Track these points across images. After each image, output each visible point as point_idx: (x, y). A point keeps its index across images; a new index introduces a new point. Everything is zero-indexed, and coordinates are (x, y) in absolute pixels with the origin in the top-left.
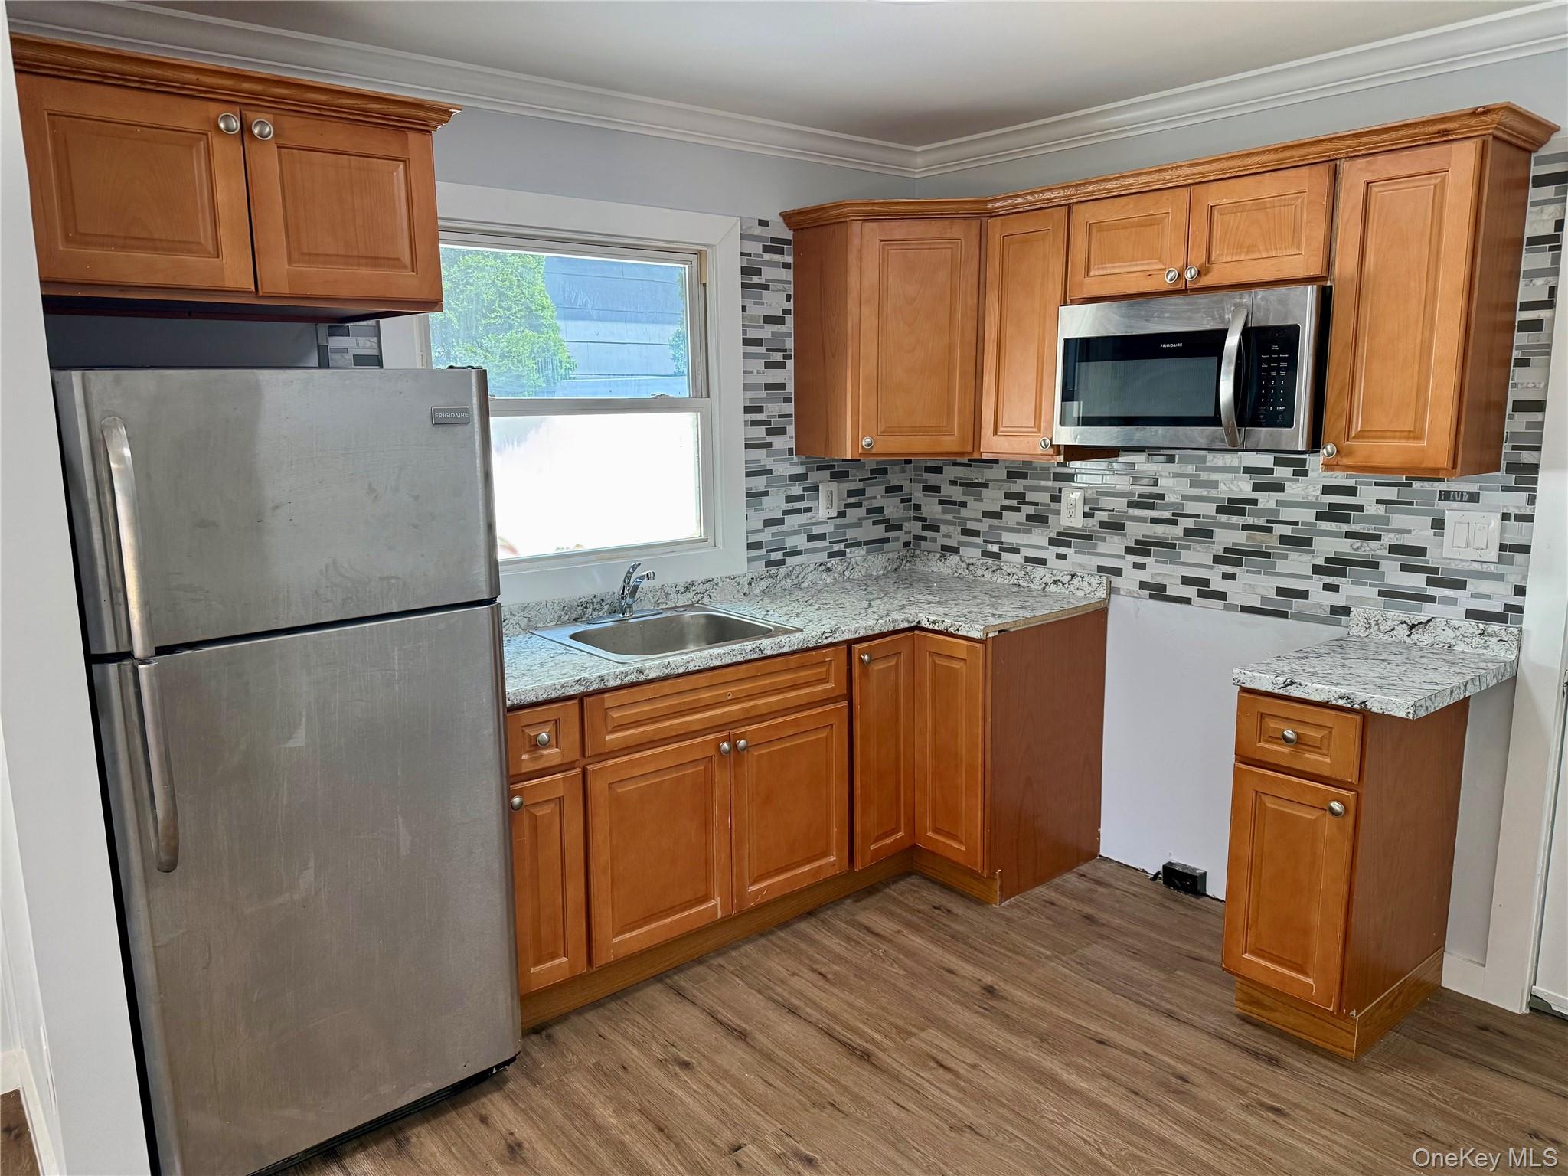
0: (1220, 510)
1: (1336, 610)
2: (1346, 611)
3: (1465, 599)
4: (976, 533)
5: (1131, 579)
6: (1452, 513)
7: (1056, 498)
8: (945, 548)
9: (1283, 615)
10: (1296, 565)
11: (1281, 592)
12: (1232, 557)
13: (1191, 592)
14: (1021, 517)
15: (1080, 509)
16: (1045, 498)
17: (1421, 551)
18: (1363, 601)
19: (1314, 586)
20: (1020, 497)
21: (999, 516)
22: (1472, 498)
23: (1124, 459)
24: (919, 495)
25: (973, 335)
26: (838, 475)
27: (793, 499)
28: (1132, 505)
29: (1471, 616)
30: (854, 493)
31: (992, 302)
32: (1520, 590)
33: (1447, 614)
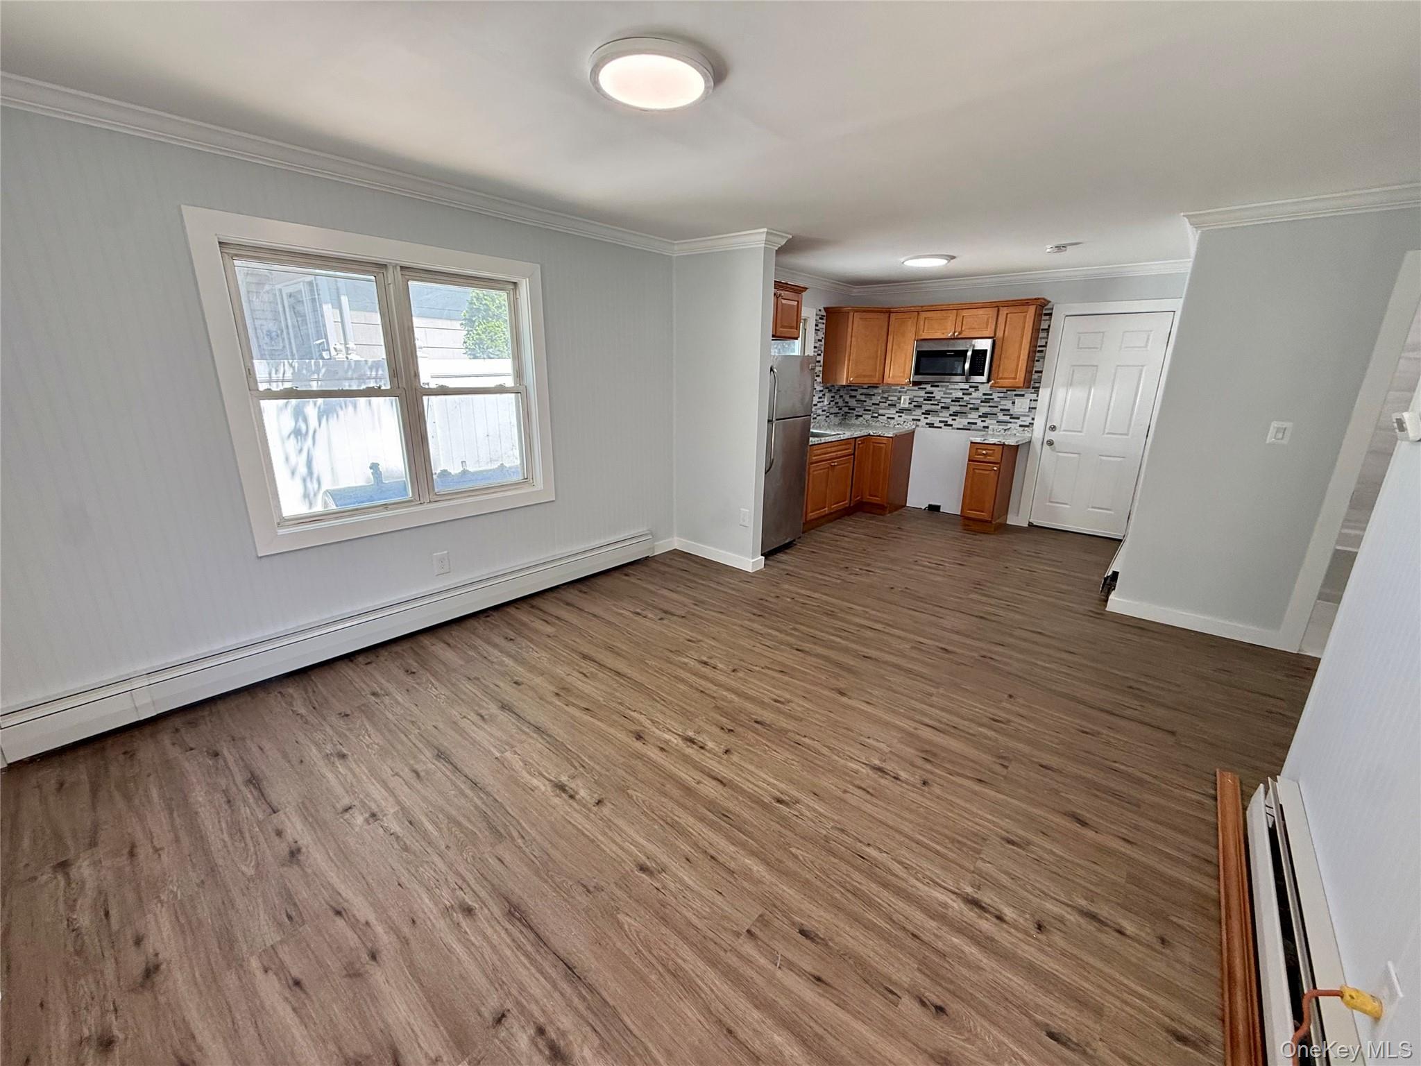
0: (952, 401)
1: (984, 427)
2: (987, 427)
3: (1019, 422)
4: (870, 410)
5: (923, 422)
6: (1017, 400)
7: (900, 399)
8: (856, 416)
9: (969, 430)
10: (974, 416)
11: (969, 423)
12: (955, 414)
13: (942, 425)
14: (887, 405)
15: (908, 401)
16: (896, 398)
17: (1009, 410)
18: (992, 424)
19: (979, 421)
20: (887, 399)
21: (878, 405)
22: (1023, 395)
23: (922, 386)
24: (847, 398)
25: (884, 348)
26: (830, 391)
27: (820, 398)
28: (925, 400)
29: (1021, 426)
30: (832, 397)
31: (890, 338)
32: (1033, 419)
33: (1015, 426)
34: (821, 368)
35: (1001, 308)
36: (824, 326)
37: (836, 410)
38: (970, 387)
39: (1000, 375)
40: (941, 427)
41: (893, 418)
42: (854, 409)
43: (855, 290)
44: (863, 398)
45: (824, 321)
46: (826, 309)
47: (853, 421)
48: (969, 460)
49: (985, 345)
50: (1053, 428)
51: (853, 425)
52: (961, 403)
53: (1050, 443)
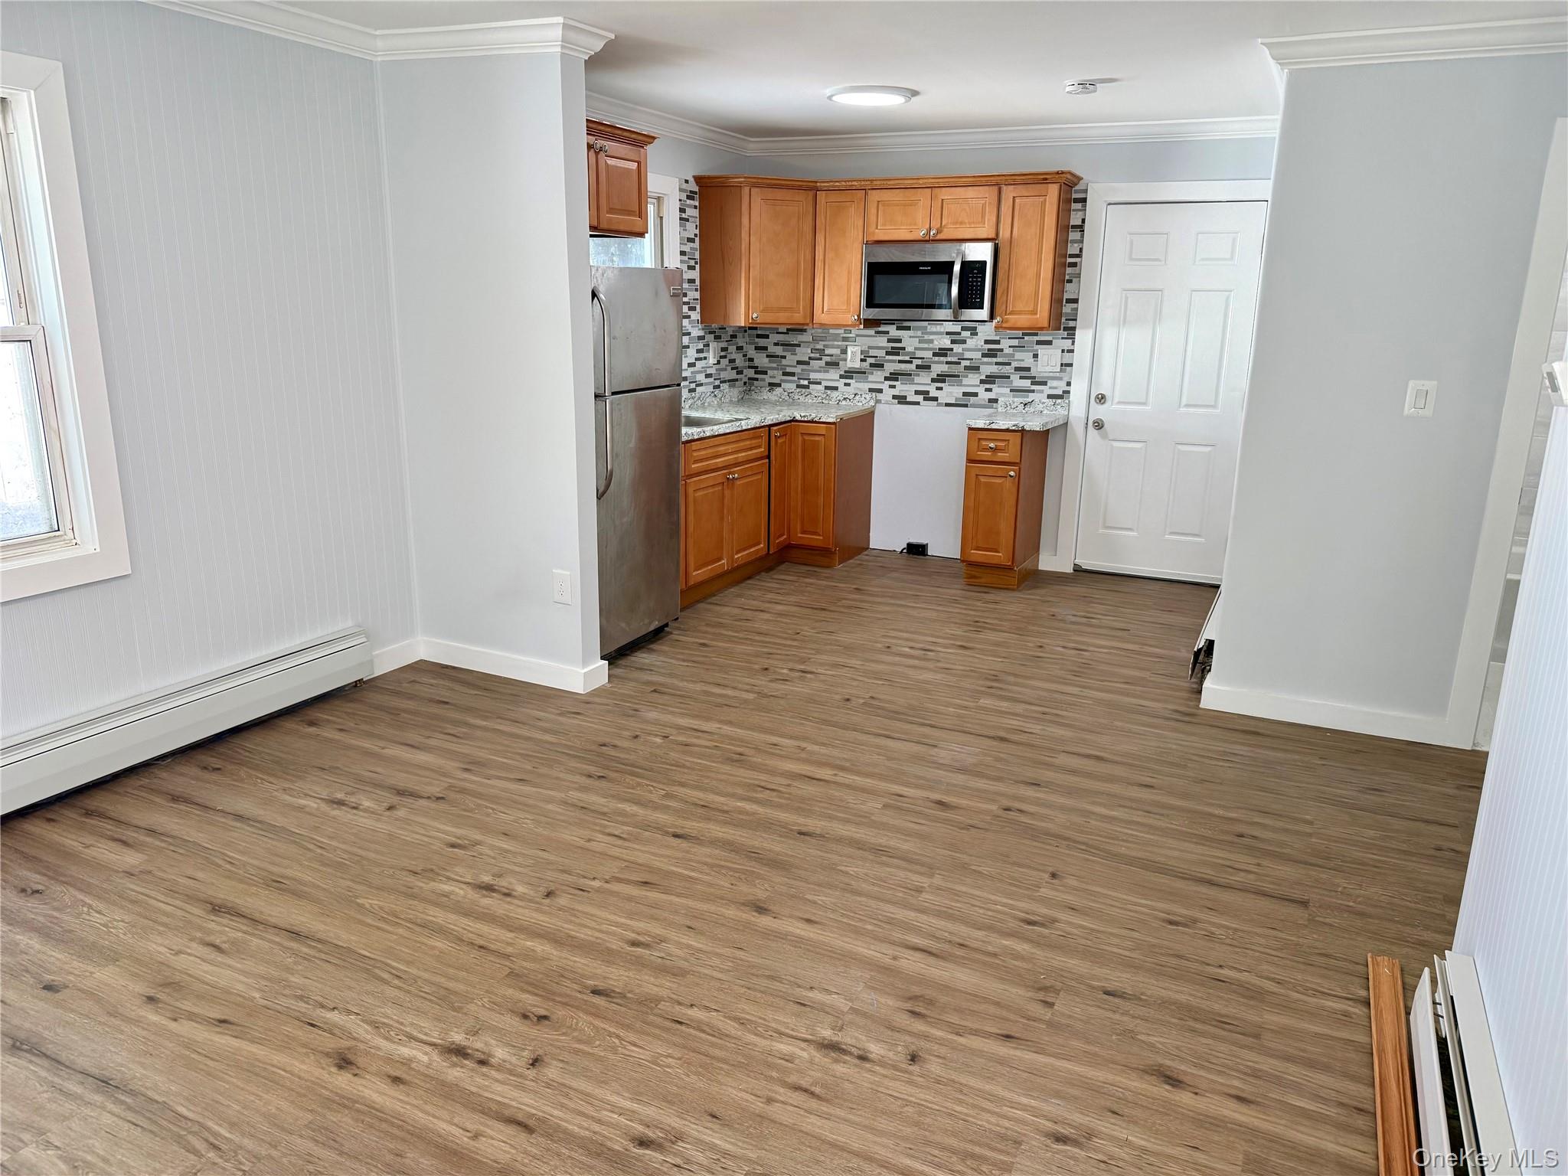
0: (935, 354)
1: (990, 401)
2: (996, 401)
3: (1047, 390)
5: (888, 393)
6: (1042, 350)
7: (844, 351)
8: (770, 384)
9: (966, 406)
10: (972, 381)
11: (965, 394)
12: (941, 378)
13: (920, 398)
14: (822, 363)
15: (859, 357)
16: (837, 351)
17: (1028, 369)
18: (1003, 395)
19: (981, 390)
20: (822, 352)
21: (808, 363)
22: (1049, 343)
23: (883, 328)
24: (752, 352)
25: (809, 257)
26: (717, 338)
27: (699, 351)
28: (888, 353)
29: (1050, 397)
30: (724, 349)
31: (820, 238)
32: (1069, 384)
33: (1040, 396)
34: (697, 295)
35: (1004, 188)
36: (696, 213)
37: (733, 375)
38: (963, 329)
39: (1010, 308)
40: (918, 403)
41: (836, 388)
42: (765, 373)
43: (751, 146)
44: (779, 351)
45: (697, 204)
46: (698, 180)
47: (766, 395)
48: (970, 460)
49: (981, 252)
50: (1101, 399)
51: (765, 402)
52: (949, 359)
53: (1099, 425)
